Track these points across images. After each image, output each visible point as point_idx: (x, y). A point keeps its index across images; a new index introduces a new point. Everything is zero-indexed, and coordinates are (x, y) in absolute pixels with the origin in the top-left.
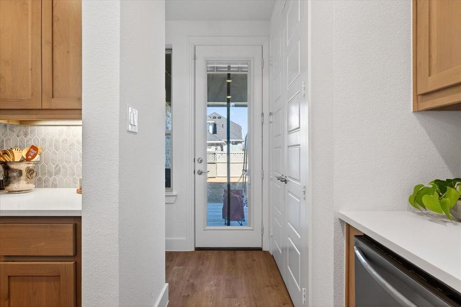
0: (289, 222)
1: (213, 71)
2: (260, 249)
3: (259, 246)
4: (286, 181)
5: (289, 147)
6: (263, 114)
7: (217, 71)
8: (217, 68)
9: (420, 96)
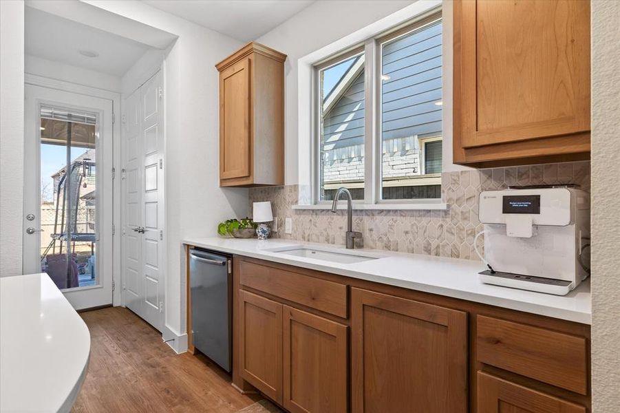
0: (147, 264)
1: (51, 117)
2: (110, 306)
3: (110, 303)
4: (143, 232)
5: (146, 203)
6: (113, 169)
7: (55, 117)
8: (55, 114)
9: (222, 180)
